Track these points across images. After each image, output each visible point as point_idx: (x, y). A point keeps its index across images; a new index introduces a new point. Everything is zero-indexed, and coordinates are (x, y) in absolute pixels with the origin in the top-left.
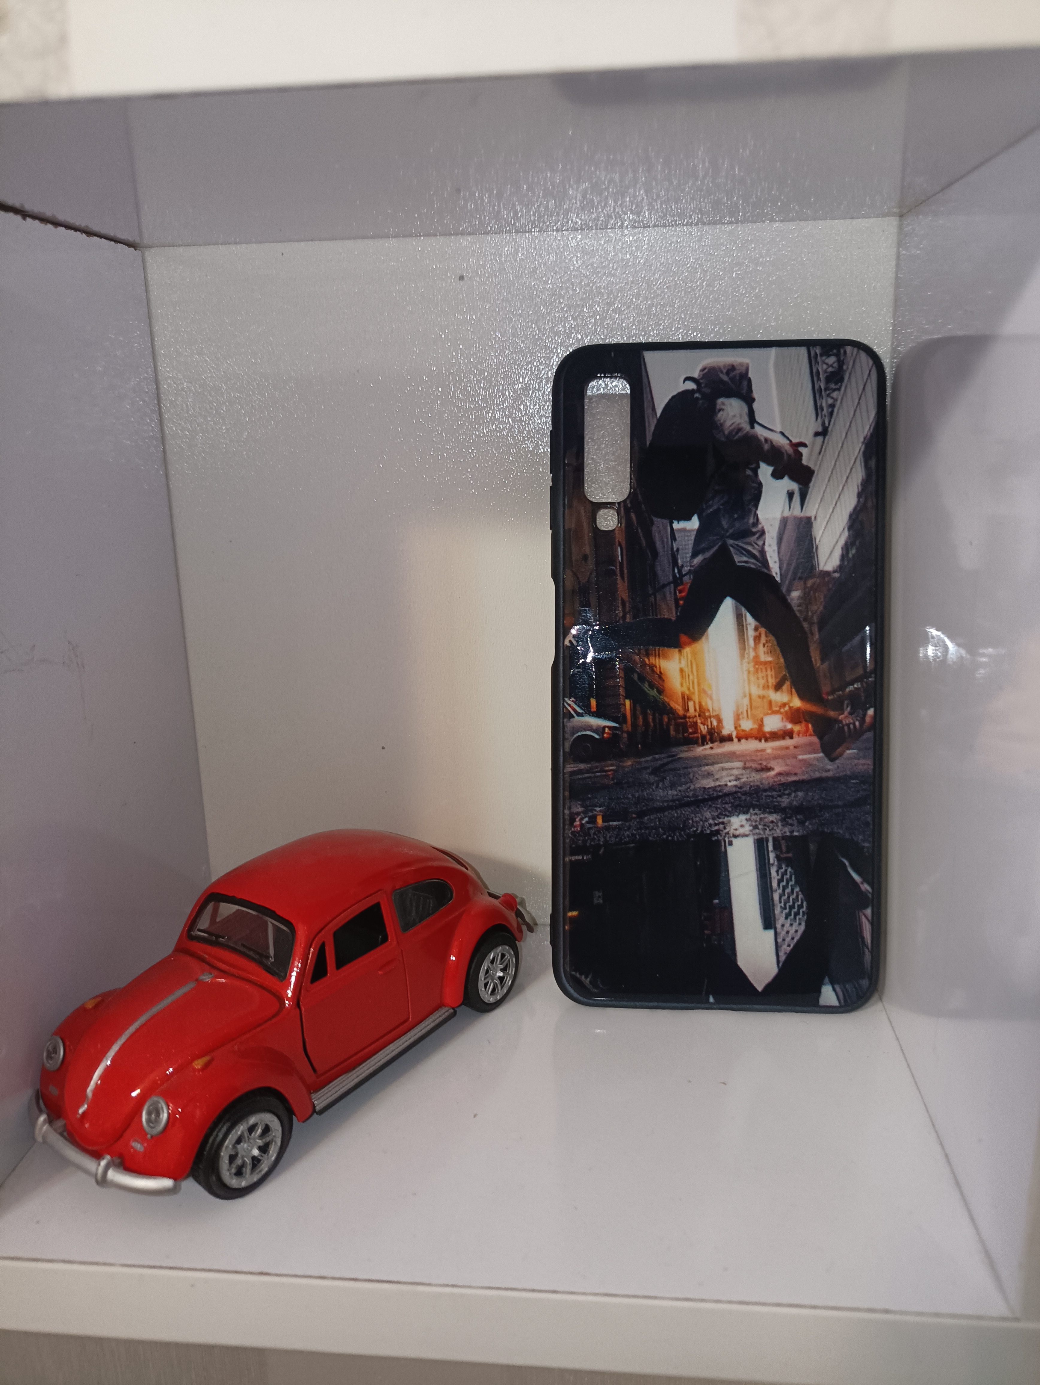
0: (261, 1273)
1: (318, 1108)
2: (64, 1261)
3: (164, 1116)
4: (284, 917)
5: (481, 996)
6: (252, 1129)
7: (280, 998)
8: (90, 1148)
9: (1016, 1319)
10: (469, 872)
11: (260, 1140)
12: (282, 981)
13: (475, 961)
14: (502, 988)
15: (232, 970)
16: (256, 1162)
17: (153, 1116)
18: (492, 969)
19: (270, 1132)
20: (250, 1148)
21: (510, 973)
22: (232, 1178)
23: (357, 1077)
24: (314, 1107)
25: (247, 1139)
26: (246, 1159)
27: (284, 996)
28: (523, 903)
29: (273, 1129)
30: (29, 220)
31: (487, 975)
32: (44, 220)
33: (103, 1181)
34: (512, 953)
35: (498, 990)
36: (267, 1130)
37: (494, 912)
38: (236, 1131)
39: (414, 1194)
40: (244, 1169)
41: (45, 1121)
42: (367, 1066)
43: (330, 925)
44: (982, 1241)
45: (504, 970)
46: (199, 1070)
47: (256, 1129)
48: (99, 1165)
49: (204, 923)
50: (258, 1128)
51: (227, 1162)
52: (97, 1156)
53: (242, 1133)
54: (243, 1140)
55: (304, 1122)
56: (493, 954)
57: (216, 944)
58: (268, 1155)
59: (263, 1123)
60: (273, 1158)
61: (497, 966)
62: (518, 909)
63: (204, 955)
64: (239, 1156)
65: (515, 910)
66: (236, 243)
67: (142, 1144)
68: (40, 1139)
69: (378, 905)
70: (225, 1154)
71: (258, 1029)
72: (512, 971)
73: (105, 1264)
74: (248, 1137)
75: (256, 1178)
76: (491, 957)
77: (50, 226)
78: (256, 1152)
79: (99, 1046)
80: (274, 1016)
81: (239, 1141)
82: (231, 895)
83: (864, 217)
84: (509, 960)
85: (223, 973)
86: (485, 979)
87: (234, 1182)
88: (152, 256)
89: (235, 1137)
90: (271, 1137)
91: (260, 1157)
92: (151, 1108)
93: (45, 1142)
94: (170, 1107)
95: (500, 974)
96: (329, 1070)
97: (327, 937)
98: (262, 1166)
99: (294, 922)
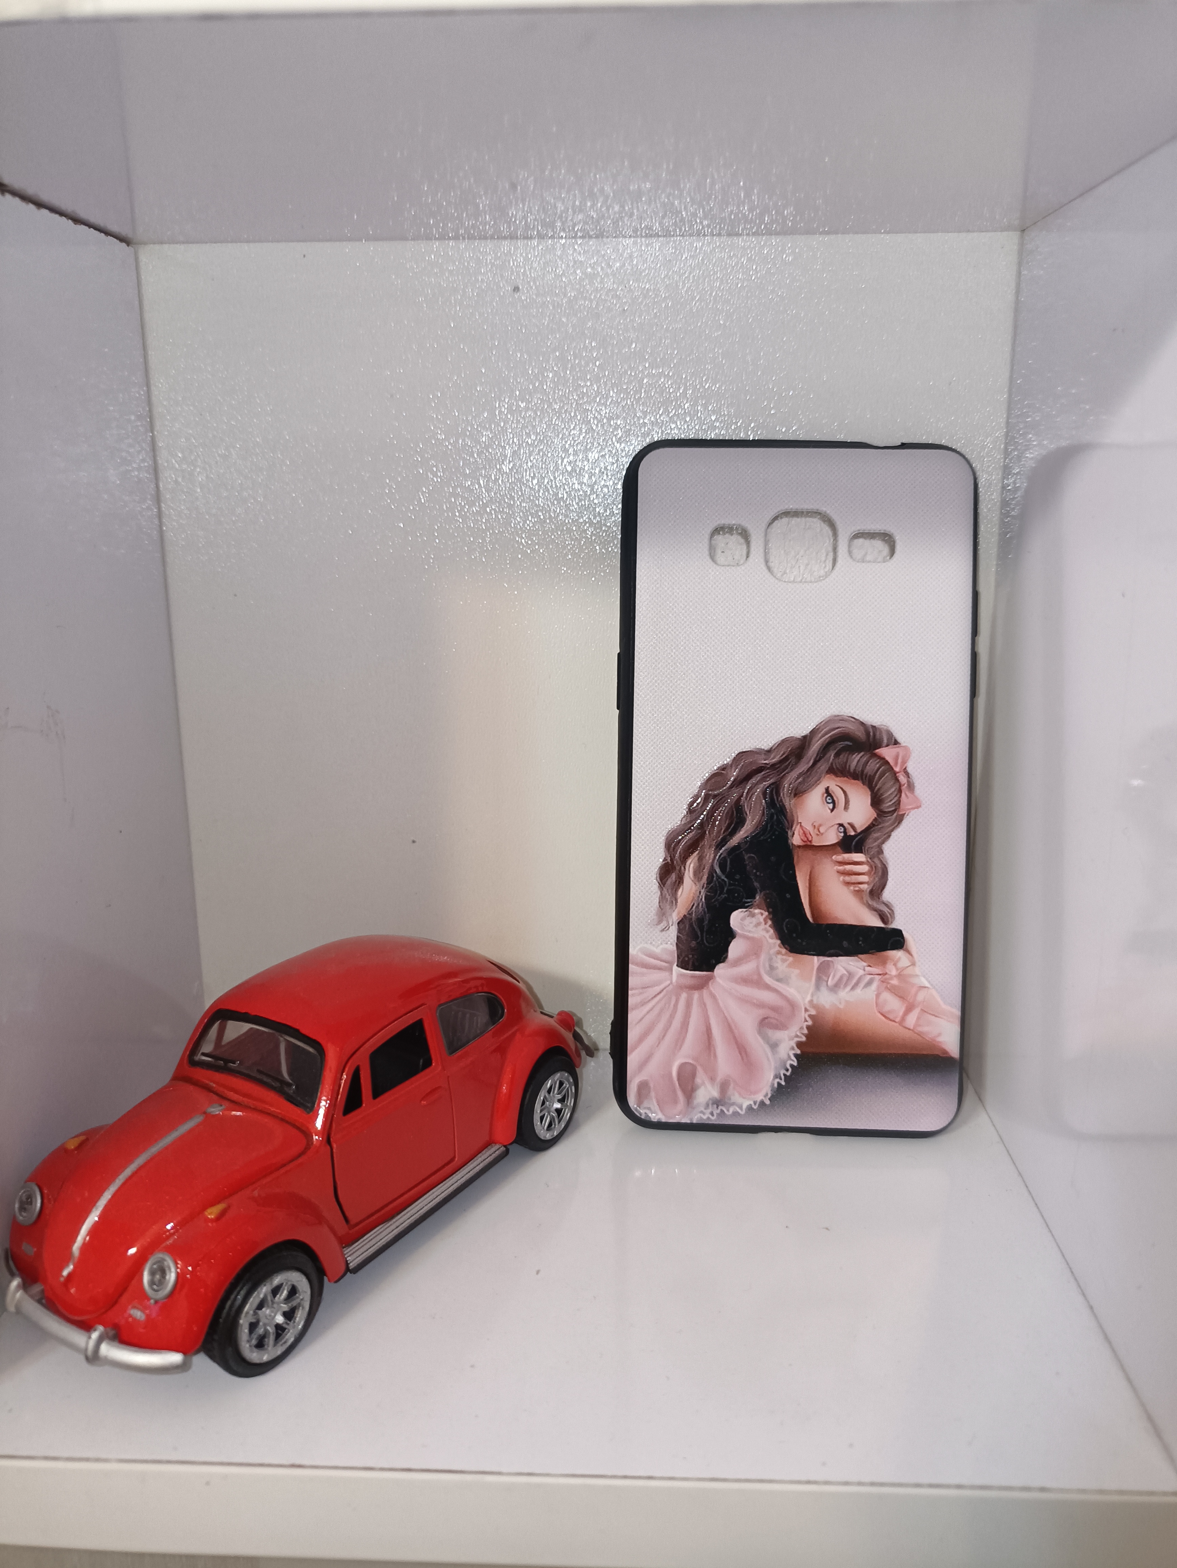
1: (352, 1266)
2: (46, 1458)
3: (172, 1277)
4: (311, 1036)
5: (536, 1131)
6: (276, 1291)
7: (306, 1132)
8: (76, 1318)
10: (521, 985)
11: (285, 1304)
12: (308, 1113)
13: (530, 1090)
14: (559, 1122)
15: (246, 1100)
16: (280, 1330)
17: (158, 1277)
18: (549, 1099)
19: (297, 1295)
20: (273, 1314)
21: (568, 1104)
22: (252, 1351)
23: (397, 1227)
24: (347, 1264)
25: (270, 1303)
26: (269, 1328)
27: (312, 1131)
28: (580, 1023)
29: (301, 1291)
30: (8, 196)
31: (543, 1107)
32: (25, 198)
33: (94, 1358)
34: (572, 1081)
35: (555, 1125)
36: (293, 1291)
37: (550, 1033)
38: (258, 1293)
39: (472, 1366)
40: (266, 1340)
41: (18, 1287)
42: (409, 1215)
43: (367, 1045)
44: (1143, 1405)
45: (561, 1101)
46: (212, 1220)
47: (281, 1290)
48: (90, 1337)
49: (209, 1045)
50: (284, 1289)
51: (247, 1331)
52: (87, 1327)
53: (265, 1295)
54: (266, 1305)
55: (336, 1282)
56: (550, 1081)
57: (225, 1070)
58: (294, 1322)
59: (289, 1283)
60: (300, 1327)
61: (554, 1096)
62: (575, 1031)
63: (211, 1084)
64: (261, 1324)
65: (573, 1030)
67: (143, 1311)
68: (12, 1309)
69: (419, 1024)
70: (244, 1322)
71: (282, 1171)
73: (98, 1460)
74: (272, 1301)
75: (279, 1350)
76: (549, 1085)
77: (31, 206)
78: (280, 1319)
79: (86, 1194)
80: (299, 1156)
81: (260, 1306)
82: (242, 1011)
83: (980, 231)
84: (568, 1089)
85: (237, 1105)
86: (541, 1111)
87: (255, 1356)
88: (146, 256)
89: (257, 1301)
90: (298, 1301)
91: (285, 1326)
92: (155, 1266)
93: (18, 1311)
94: (179, 1266)
95: (558, 1105)
96: (364, 1220)
97: (363, 1060)
98: (287, 1337)
99: (323, 1042)
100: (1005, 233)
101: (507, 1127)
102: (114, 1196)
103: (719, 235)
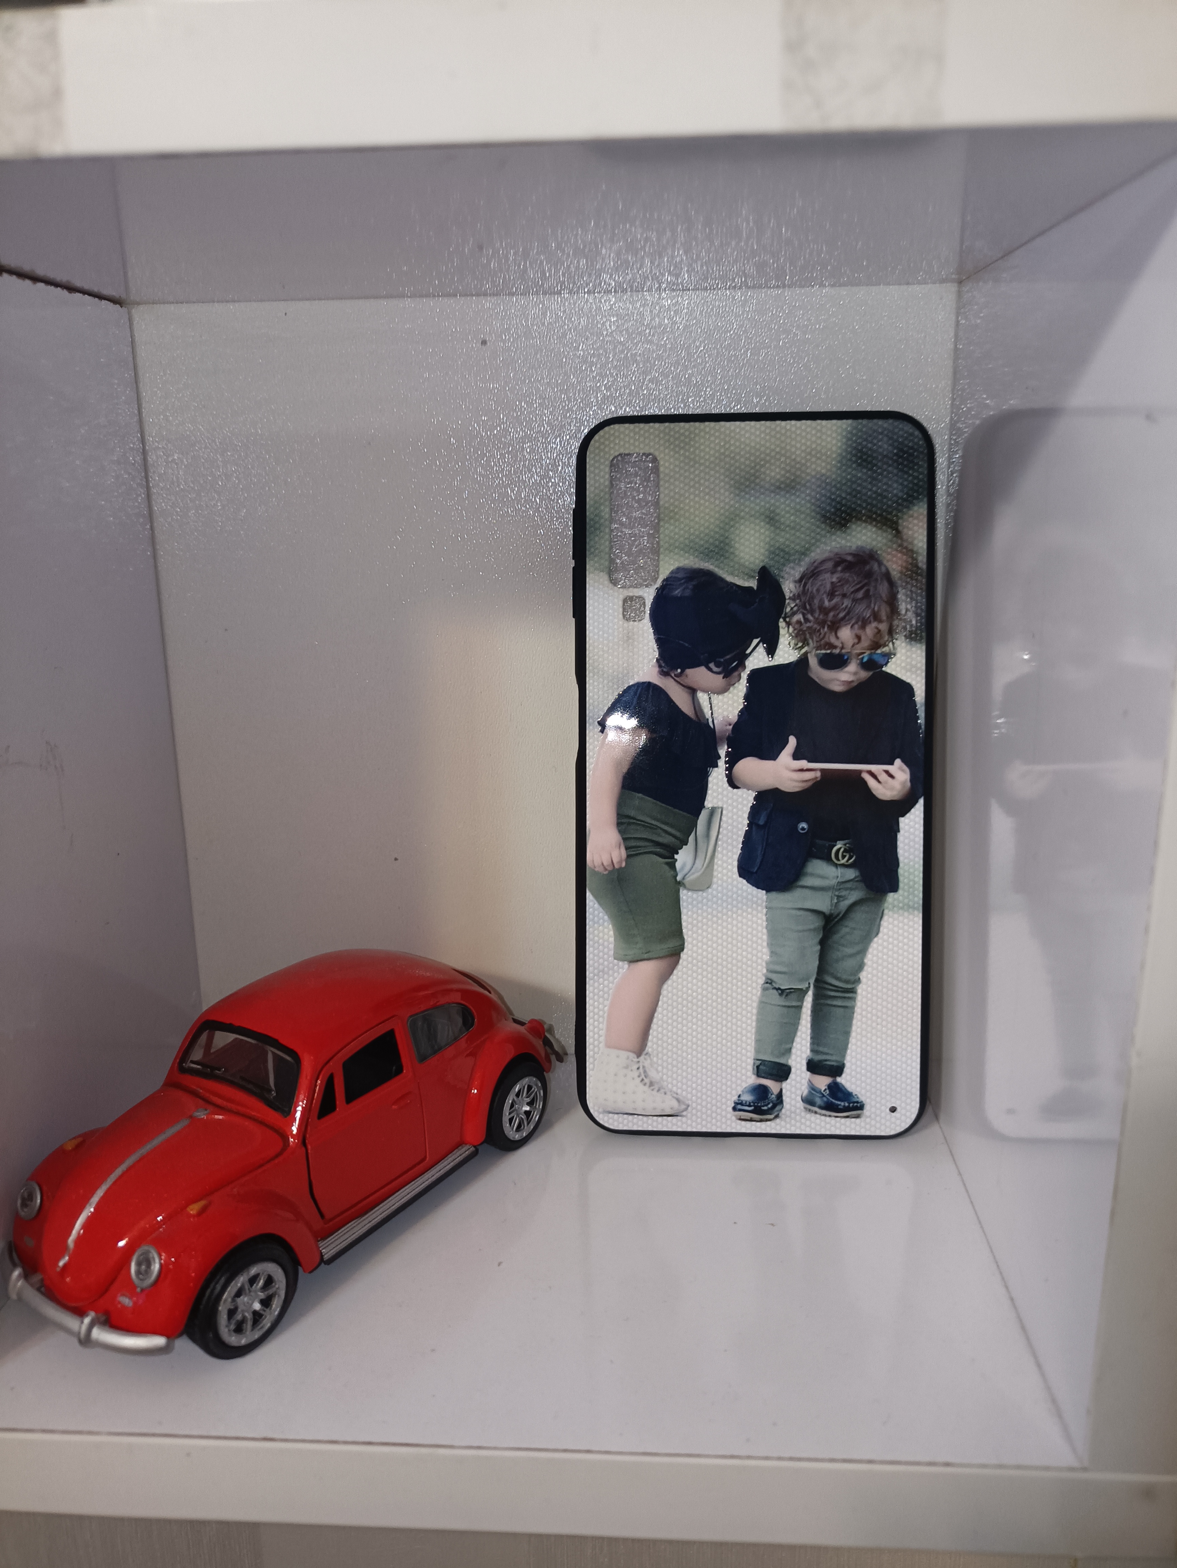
0: (265, 1439)
1: (326, 1257)
2: (44, 1431)
3: (156, 1267)
4: (289, 1046)
5: (505, 1132)
6: (253, 1280)
7: (284, 1135)
8: (72, 1304)
9: (1085, 1469)
10: (493, 996)
11: (262, 1292)
12: (285, 1117)
13: (499, 1094)
14: (528, 1124)
15: (230, 1105)
16: (257, 1317)
17: (143, 1267)
18: (518, 1102)
19: (273, 1284)
20: (250, 1302)
21: (537, 1107)
22: (230, 1335)
23: (369, 1222)
24: (322, 1256)
25: (247, 1291)
26: (247, 1314)
27: (289, 1133)
28: (551, 1029)
29: (276, 1280)
30: (5, 275)
32: (21, 275)
33: (86, 1341)
34: (540, 1085)
35: (524, 1126)
36: (269, 1281)
37: (520, 1040)
38: (236, 1282)
39: (433, 1350)
40: (244, 1325)
41: (19, 1276)
42: (381, 1210)
43: (340, 1055)
44: (1048, 1388)
45: (530, 1104)
46: (194, 1216)
47: (258, 1280)
48: (82, 1322)
49: (197, 1054)
50: (260, 1279)
51: (225, 1317)
52: (80, 1313)
53: (243, 1285)
54: (243, 1293)
55: (311, 1272)
56: (518, 1086)
57: (211, 1077)
58: (271, 1309)
59: (265, 1273)
60: (276, 1313)
61: (523, 1100)
62: (545, 1037)
63: (198, 1089)
64: (239, 1310)
66: (234, 301)
67: (131, 1298)
68: (14, 1296)
69: (391, 1034)
70: (223, 1309)
71: (260, 1170)
72: (539, 1105)
73: (89, 1433)
74: (249, 1289)
75: (257, 1335)
76: (517, 1090)
77: (28, 282)
78: (257, 1306)
79: (81, 1191)
80: (277, 1156)
81: (239, 1293)
82: (228, 1022)
83: (919, 283)
84: (536, 1093)
85: (220, 1109)
86: (510, 1114)
87: (233, 1340)
89: (235, 1290)
90: (274, 1289)
91: (262, 1312)
92: (141, 1258)
93: (20, 1299)
94: (163, 1257)
95: (527, 1108)
96: (338, 1215)
97: (336, 1068)
98: (264, 1322)
99: (299, 1051)
100: (944, 285)
101: (476, 1128)
102: (106, 1193)
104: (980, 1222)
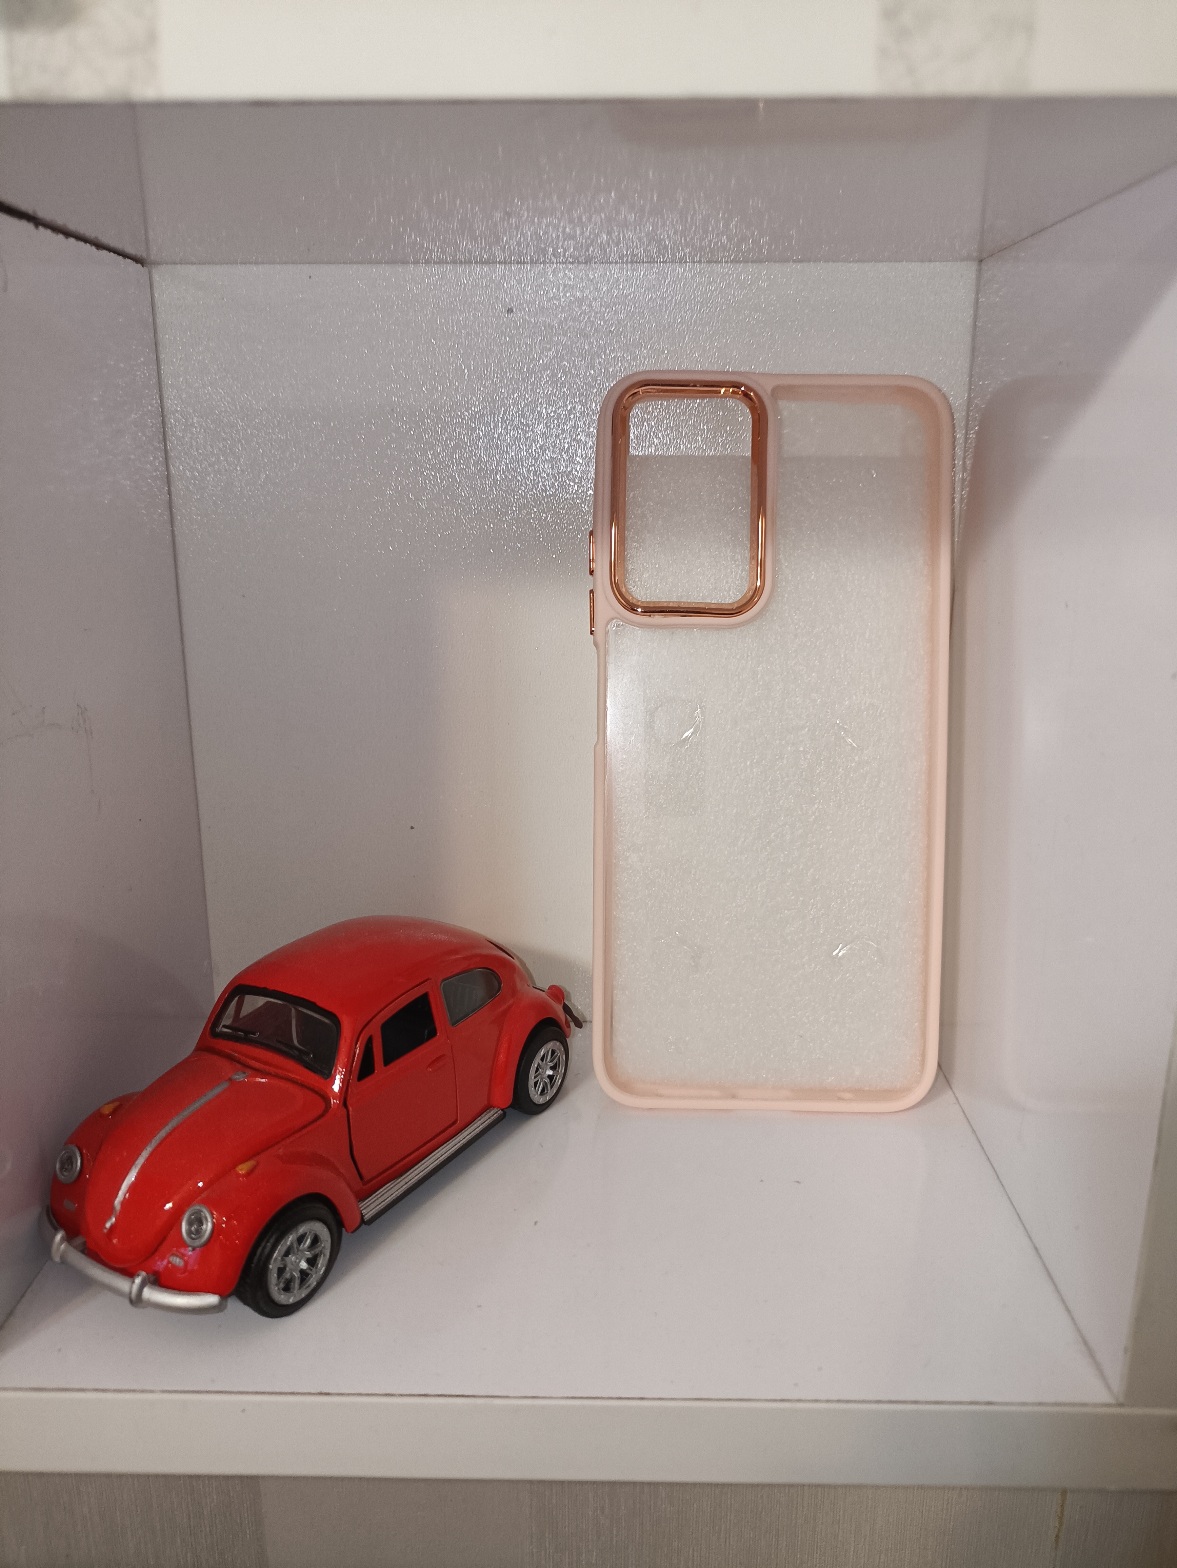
0: (321, 1394)
1: (367, 1217)
2: (96, 1390)
3: (208, 1227)
4: (327, 1008)
5: (531, 1096)
6: (301, 1239)
7: (324, 1096)
8: (119, 1266)
9: (1120, 1405)
10: (516, 962)
11: (308, 1251)
12: (326, 1079)
13: (526, 1058)
14: (551, 1088)
15: (267, 1068)
16: (304, 1275)
17: (195, 1226)
18: (542, 1067)
19: (319, 1243)
20: (298, 1261)
21: (560, 1071)
22: (280, 1294)
23: (406, 1183)
24: (362, 1216)
25: (296, 1250)
26: (294, 1273)
27: (330, 1095)
28: (571, 996)
29: (322, 1239)
30: (41, 229)
32: (56, 229)
33: (137, 1301)
34: (563, 1050)
35: (548, 1090)
36: (316, 1240)
37: (542, 1006)
38: (285, 1241)
39: (479, 1306)
40: (292, 1284)
41: (63, 1240)
42: (416, 1172)
43: (378, 1017)
44: (1078, 1330)
45: (553, 1068)
46: (243, 1176)
47: (306, 1238)
48: (133, 1282)
49: (229, 1019)
50: (307, 1238)
51: (275, 1275)
52: (130, 1274)
53: (292, 1243)
54: (292, 1252)
55: (352, 1232)
56: (543, 1049)
57: (246, 1040)
58: (316, 1268)
59: (313, 1232)
60: (322, 1272)
61: (546, 1064)
62: (565, 1003)
63: (233, 1053)
64: (287, 1269)
65: (563, 1004)
66: (257, 263)
67: (181, 1258)
68: (57, 1259)
69: (424, 998)
70: (273, 1267)
71: (304, 1131)
73: (143, 1391)
74: (297, 1248)
75: (304, 1293)
76: (542, 1054)
77: (61, 236)
78: (304, 1265)
79: (125, 1154)
80: (319, 1118)
81: (287, 1253)
82: (263, 986)
83: (941, 260)
84: (559, 1057)
85: (260, 1073)
86: (535, 1078)
87: (282, 1298)
88: (159, 275)
89: (284, 1248)
90: (319, 1249)
91: (309, 1271)
92: (193, 1217)
93: (63, 1261)
94: (215, 1216)
95: (550, 1072)
96: (376, 1177)
97: (375, 1030)
98: (310, 1282)
99: (338, 1014)
100: (965, 263)
101: (504, 1093)
102: (151, 1155)
103: (700, 262)
104: (998, 1177)
